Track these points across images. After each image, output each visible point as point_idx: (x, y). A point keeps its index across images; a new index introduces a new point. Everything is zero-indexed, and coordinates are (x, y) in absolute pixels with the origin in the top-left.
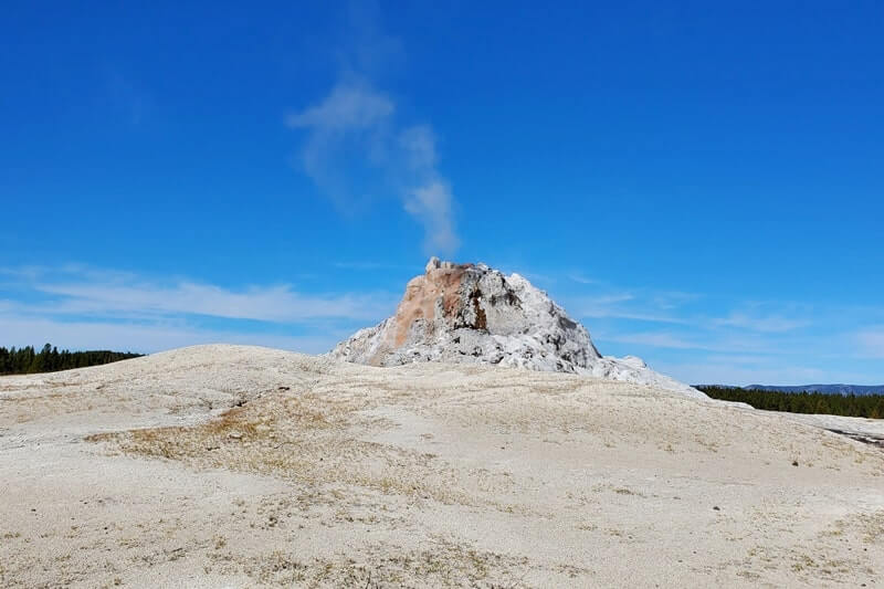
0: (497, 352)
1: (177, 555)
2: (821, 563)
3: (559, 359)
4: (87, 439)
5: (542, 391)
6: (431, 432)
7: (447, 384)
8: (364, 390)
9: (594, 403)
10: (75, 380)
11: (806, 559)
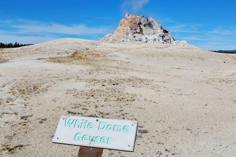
0: (146, 40)
1: (68, 79)
2: (226, 81)
3: (163, 41)
4: (37, 59)
5: (158, 48)
6: (128, 57)
7: (132, 47)
8: (110, 49)
9: (172, 51)
10: (29, 48)
11: (223, 80)
